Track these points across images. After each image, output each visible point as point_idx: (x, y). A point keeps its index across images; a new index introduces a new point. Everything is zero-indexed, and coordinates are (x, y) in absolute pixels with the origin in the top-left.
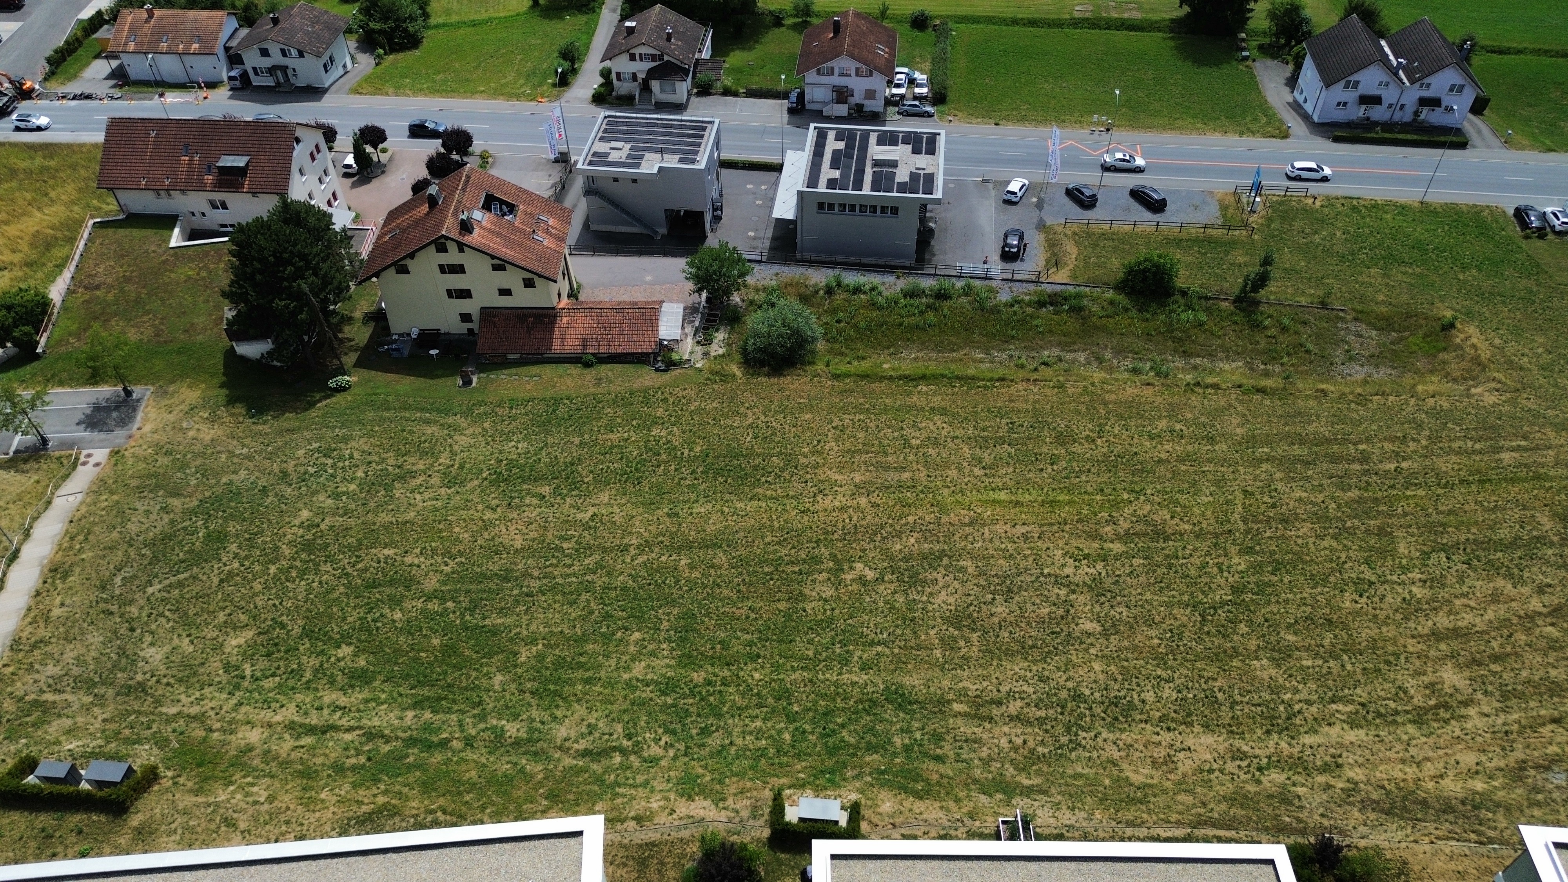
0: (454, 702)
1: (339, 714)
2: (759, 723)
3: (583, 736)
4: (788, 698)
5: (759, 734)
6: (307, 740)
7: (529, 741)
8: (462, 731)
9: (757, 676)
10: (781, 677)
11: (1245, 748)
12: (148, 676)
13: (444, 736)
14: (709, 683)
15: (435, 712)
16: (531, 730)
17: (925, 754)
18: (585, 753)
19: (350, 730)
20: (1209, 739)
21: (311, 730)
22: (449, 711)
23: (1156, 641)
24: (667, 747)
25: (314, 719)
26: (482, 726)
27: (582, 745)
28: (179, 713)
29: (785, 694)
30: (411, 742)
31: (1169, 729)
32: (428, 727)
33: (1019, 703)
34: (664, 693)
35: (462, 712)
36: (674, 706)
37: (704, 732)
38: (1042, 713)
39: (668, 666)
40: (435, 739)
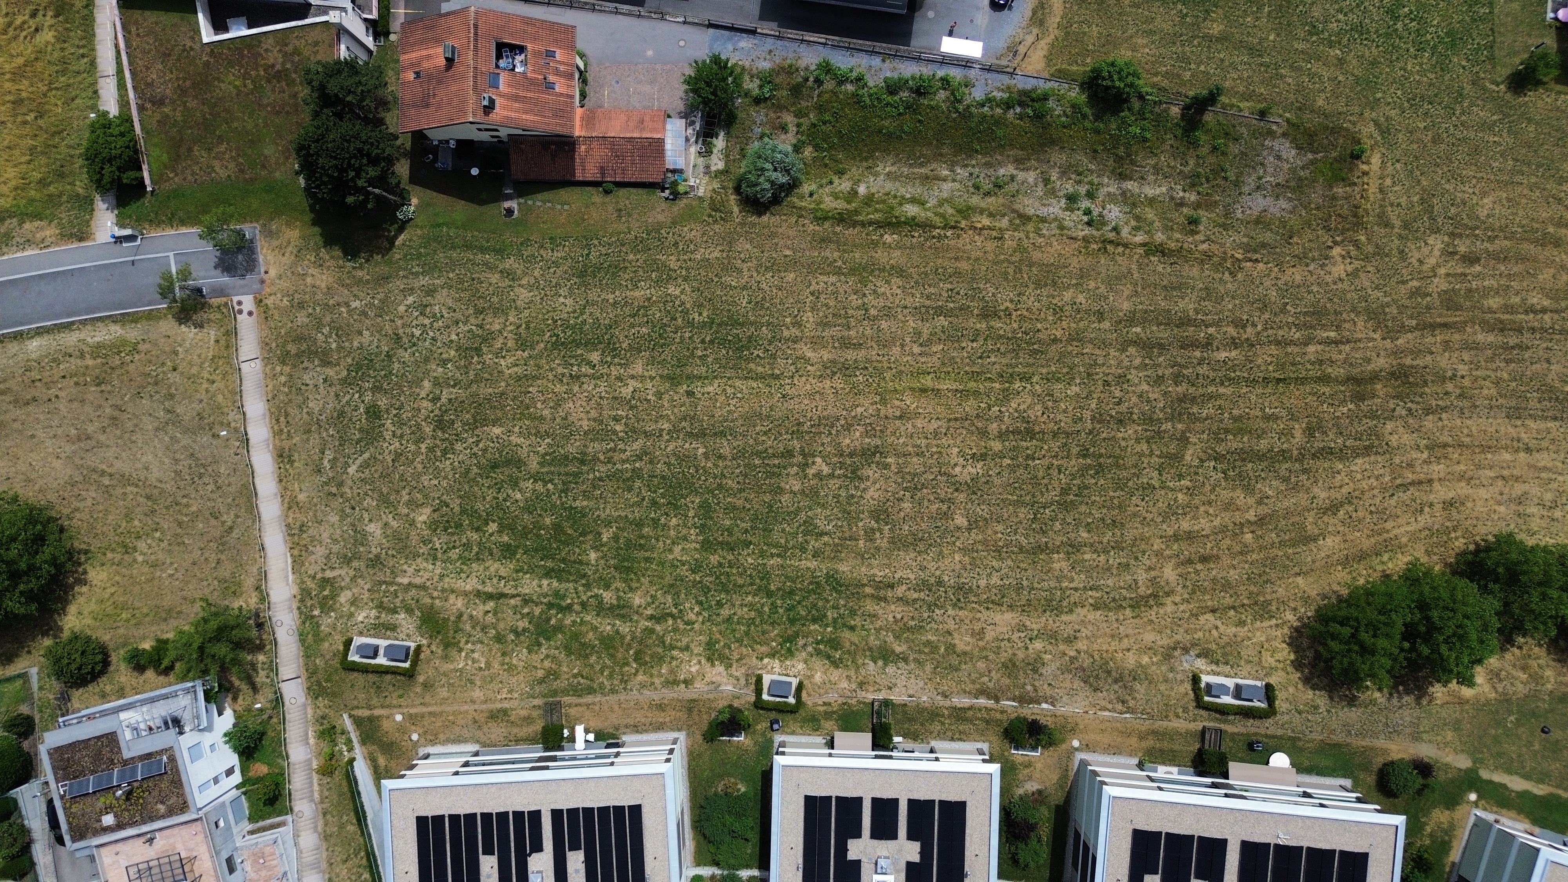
0: (570, 574)
1: (503, 582)
2: (750, 598)
3: (649, 604)
4: (768, 580)
5: (751, 606)
6: (491, 604)
7: (618, 606)
8: (579, 597)
9: (750, 560)
10: (765, 561)
11: (1028, 623)
12: (379, 549)
13: (569, 601)
14: (720, 565)
15: (560, 580)
16: (619, 598)
17: (844, 625)
18: (651, 618)
19: (513, 596)
20: (1008, 616)
21: (490, 597)
22: (568, 581)
23: (1000, 535)
24: (699, 614)
25: (489, 589)
26: (589, 594)
27: (649, 612)
28: (410, 584)
29: (766, 576)
30: (550, 605)
31: (988, 608)
32: (556, 594)
33: (904, 587)
34: (693, 572)
35: (576, 582)
36: (700, 582)
37: (719, 604)
38: (916, 595)
39: (696, 549)
40: (564, 604)
